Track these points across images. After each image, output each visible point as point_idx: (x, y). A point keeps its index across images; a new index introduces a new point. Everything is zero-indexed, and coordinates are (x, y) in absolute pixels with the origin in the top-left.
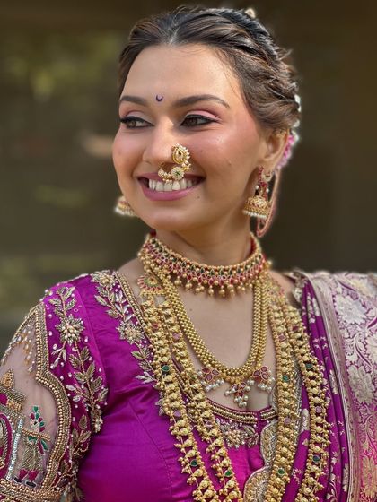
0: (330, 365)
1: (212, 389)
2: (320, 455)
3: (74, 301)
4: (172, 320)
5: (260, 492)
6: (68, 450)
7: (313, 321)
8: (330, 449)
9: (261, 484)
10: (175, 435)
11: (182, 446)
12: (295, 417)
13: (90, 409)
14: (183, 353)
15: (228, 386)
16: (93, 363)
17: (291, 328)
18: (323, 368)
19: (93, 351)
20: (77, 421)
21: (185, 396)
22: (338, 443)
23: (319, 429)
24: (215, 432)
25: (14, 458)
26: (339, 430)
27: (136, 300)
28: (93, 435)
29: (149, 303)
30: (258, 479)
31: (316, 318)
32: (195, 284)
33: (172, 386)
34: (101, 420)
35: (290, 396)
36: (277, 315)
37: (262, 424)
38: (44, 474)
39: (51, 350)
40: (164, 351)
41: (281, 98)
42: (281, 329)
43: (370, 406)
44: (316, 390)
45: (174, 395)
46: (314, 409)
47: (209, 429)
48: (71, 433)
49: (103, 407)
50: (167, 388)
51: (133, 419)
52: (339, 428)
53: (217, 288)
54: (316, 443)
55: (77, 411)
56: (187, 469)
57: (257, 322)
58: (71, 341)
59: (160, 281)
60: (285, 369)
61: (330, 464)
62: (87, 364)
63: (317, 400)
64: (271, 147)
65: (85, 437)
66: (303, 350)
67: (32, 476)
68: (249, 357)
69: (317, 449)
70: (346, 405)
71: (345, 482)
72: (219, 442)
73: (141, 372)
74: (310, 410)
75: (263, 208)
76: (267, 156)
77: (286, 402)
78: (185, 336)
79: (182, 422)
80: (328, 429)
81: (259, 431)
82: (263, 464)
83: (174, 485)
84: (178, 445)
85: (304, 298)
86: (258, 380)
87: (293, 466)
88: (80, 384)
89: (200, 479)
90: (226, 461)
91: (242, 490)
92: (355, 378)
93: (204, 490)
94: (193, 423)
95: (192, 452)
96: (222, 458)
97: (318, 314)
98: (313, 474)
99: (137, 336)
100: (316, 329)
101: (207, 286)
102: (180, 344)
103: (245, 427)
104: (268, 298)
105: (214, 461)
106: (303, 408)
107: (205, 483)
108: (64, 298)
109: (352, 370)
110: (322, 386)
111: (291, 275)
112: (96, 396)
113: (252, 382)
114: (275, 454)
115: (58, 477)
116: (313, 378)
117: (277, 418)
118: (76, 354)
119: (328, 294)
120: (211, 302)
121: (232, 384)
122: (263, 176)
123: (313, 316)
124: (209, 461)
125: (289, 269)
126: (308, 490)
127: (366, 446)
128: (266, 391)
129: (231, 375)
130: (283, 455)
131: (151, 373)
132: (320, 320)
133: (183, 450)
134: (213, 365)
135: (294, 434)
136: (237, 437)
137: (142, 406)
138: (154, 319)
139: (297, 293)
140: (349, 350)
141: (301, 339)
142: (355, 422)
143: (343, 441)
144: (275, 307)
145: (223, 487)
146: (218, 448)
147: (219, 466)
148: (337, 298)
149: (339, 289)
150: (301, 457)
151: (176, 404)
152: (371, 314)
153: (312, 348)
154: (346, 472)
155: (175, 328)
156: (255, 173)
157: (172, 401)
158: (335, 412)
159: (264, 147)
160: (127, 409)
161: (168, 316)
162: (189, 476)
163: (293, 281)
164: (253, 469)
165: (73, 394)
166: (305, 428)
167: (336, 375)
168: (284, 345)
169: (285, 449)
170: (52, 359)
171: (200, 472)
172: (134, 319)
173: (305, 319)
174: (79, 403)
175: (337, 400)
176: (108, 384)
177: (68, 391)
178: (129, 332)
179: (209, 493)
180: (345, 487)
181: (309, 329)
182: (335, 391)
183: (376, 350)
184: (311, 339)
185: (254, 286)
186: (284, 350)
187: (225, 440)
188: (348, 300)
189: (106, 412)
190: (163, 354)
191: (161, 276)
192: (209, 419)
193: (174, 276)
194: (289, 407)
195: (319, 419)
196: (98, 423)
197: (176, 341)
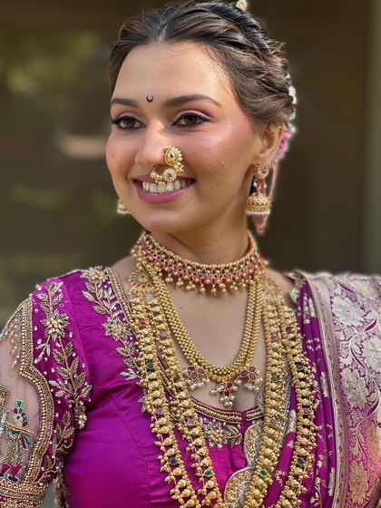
0: (322, 367)
1: (197, 388)
2: (305, 457)
3: (61, 296)
4: (160, 318)
5: (241, 492)
6: (50, 446)
7: (307, 321)
8: (316, 452)
9: (242, 485)
10: (156, 433)
11: (162, 444)
12: (281, 419)
13: (74, 405)
14: (170, 351)
15: (213, 385)
16: (77, 359)
17: (284, 329)
18: (314, 370)
19: (77, 346)
20: (60, 416)
21: (168, 394)
22: (326, 445)
23: (306, 431)
24: (196, 431)
26: (327, 433)
27: (125, 296)
28: (77, 431)
29: (137, 300)
30: (239, 480)
31: (311, 319)
32: (186, 282)
33: (156, 384)
34: (85, 417)
35: (277, 400)
36: (271, 315)
37: (246, 424)
38: (27, 469)
39: (35, 345)
40: (149, 348)
41: (274, 93)
42: (274, 329)
43: (363, 410)
44: (305, 392)
45: (157, 393)
46: (302, 410)
47: (190, 428)
48: (54, 428)
49: (86, 403)
50: (151, 386)
51: (117, 416)
52: (327, 431)
53: (208, 287)
54: (302, 446)
55: (60, 406)
56: (166, 467)
57: (249, 322)
58: (55, 337)
59: (150, 279)
60: (275, 369)
61: (315, 467)
62: (71, 359)
63: (306, 401)
64: (265, 142)
65: (68, 433)
66: (295, 351)
67: (15, 471)
68: (237, 356)
69: (303, 451)
70: (336, 408)
71: (331, 486)
72: (200, 441)
73: (125, 368)
74: (297, 411)
76: (262, 152)
77: (274, 403)
78: (173, 334)
79: (163, 420)
80: (315, 431)
81: (243, 431)
82: (246, 465)
83: (152, 483)
84: (158, 443)
85: (300, 299)
86: (245, 380)
87: (277, 467)
88: (63, 380)
89: (179, 477)
90: (206, 461)
91: (222, 491)
92: (348, 382)
93: (182, 489)
94: (175, 421)
95: (172, 451)
96: (202, 457)
97: (313, 315)
99: (122, 333)
100: (310, 330)
101: (198, 284)
102: (167, 342)
103: (229, 427)
104: (263, 297)
105: (194, 461)
106: (290, 409)
107: (183, 482)
108: (52, 293)
109: (345, 373)
110: (312, 388)
111: (291, 275)
112: (79, 392)
113: (239, 382)
114: (258, 455)
115: (41, 473)
116: (304, 380)
117: (263, 418)
118: (59, 349)
119: (325, 295)
120: (203, 300)
121: (218, 383)
122: (260, 172)
123: (309, 316)
124: (189, 460)
125: (290, 270)
126: (291, 493)
127: (355, 451)
128: (253, 391)
129: (218, 374)
130: (267, 456)
131: (135, 370)
132: (315, 321)
133: (163, 448)
134: (200, 364)
135: (280, 435)
136: (218, 436)
137: (125, 403)
138: (142, 316)
139: (294, 293)
140: (344, 352)
141: (294, 339)
142: (345, 426)
143: (330, 444)
144: (270, 307)
145: (201, 487)
146: (198, 447)
147: (198, 466)
148: (335, 300)
149: (339, 290)
150: (285, 459)
151: (159, 402)
152: (369, 317)
153: (305, 345)
154: (332, 476)
155: (163, 326)
156: (251, 170)
157: (155, 398)
158: (324, 414)
159: (259, 143)
160: (110, 405)
161: (156, 314)
162: (168, 474)
163: (292, 281)
164: (235, 469)
165: (56, 389)
166: (292, 429)
167: (327, 377)
168: (276, 345)
169: (269, 451)
170: (36, 354)
171: (178, 471)
172: (121, 316)
173: (300, 320)
174: (62, 398)
175: (327, 403)
176: (92, 379)
177: (51, 386)
178: (115, 329)
179: (187, 492)
180: (330, 492)
181: (303, 329)
182: (326, 394)
183: (373, 354)
184: (304, 340)
185: (249, 285)
186: (275, 350)
187: (207, 439)
188: (346, 302)
189: (89, 408)
190: (148, 351)
191: (153, 273)
192: (191, 417)
193: (165, 274)
194: (276, 408)
195: (306, 421)
196: (82, 419)
197: (163, 338)
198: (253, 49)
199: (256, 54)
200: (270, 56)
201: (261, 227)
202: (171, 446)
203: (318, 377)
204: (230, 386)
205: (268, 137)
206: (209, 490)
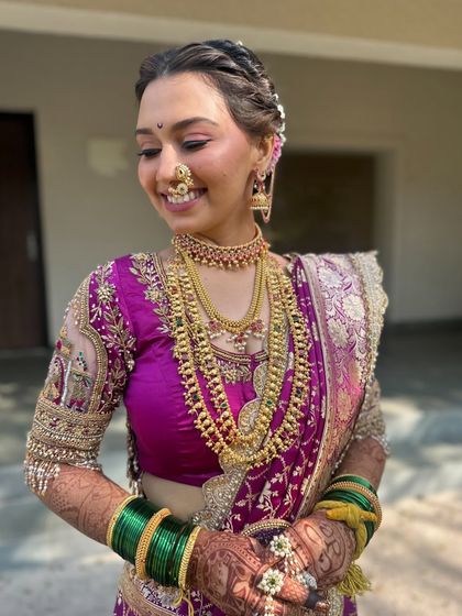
0: (312, 318)
1: (215, 337)
2: (302, 389)
3: (111, 271)
4: (189, 286)
5: (252, 419)
6: (107, 385)
7: (300, 285)
8: (310, 384)
9: (252, 413)
10: (182, 375)
11: (186, 384)
12: (283, 359)
13: (123, 353)
14: (195, 309)
15: (230, 334)
16: (122, 319)
17: (283, 291)
18: (306, 320)
19: (123, 308)
20: (113, 363)
21: (193, 343)
22: (318, 378)
23: (302, 368)
24: (214, 372)
25: (65, 390)
26: (319, 369)
27: (164, 271)
29: (172, 273)
30: (250, 409)
31: (303, 283)
32: (209, 260)
33: (183, 335)
34: (133, 362)
35: (279, 342)
36: (273, 282)
37: (255, 363)
38: (89, 403)
39: (91, 308)
40: (179, 308)
42: (275, 292)
43: (345, 349)
44: (300, 338)
45: (184, 342)
46: (298, 352)
47: (209, 369)
48: (108, 372)
49: (132, 352)
50: (179, 337)
51: (154, 361)
52: (318, 367)
53: (226, 263)
54: (299, 379)
55: (112, 354)
56: (189, 402)
57: (257, 287)
58: (104, 302)
59: (183, 259)
60: (276, 321)
61: (310, 396)
62: (118, 319)
63: (301, 345)
64: (262, 152)
65: (119, 375)
66: (292, 307)
67: (80, 404)
68: (248, 313)
69: (300, 384)
70: (324, 349)
71: (323, 410)
72: (217, 380)
73: (160, 324)
74: (295, 353)
75: (264, 202)
76: (260, 160)
77: (276, 346)
78: (198, 298)
79: (188, 364)
80: (309, 367)
81: (252, 370)
82: (256, 396)
83: (180, 415)
84: (183, 383)
85: (295, 270)
86: (254, 330)
87: (280, 398)
88: (113, 335)
89: (200, 410)
90: (222, 396)
91: (236, 419)
92: (333, 328)
93: (203, 420)
94: (198, 364)
95: (194, 389)
96: (220, 392)
97: (304, 280)
98: (295, 405)
99: (159, 297)
100: (302, 292)
101: (218, 262)
102: (194, 303)
103: (242, 367)
104: (267, 270)
105: (212, 396)
106: (289, 351)
107: (203, 414)
109: (330, 322)
110: (305, 334)
112: (126, 343)
113: (249, 332)
114: (265, 389)
115: (101, 405)
116: (299, 328)
117: (268, 359)
118: (108, 311)
119: (313, 267)
120: (223, 273)
121: (233, 333)
122: (259, 176)
123: (301, 282)
124: (208, 396)
126: (292, 417)
127: (341, 381)
128: (260, 338)
129: (232, 326)
130: (271, 389)
131: (168, 325)
132: (306, 285)
133: (187, 387)
134: (218, 319)
135: (281, 372)
136: (232, 374)
137: (160, 351)
138: (174, 284)
139: (290, 267)
140: (329, 307)
141: (290, 298)
142: (332, 362)
143: (321, 377)
144: (272, 277)
145: (219, 417)
146: (216, 384)
147: (216, 400)
148: (320, 270)
149: (323, 264)
150: (286, 391)
151: (185, 349)
152: (346, 280)
153: (299, 302)
154: (323, 402)
155: (190, 292)
156: (252, 174)
157: (182, 347)
158: (315, 354)
159: (256, 152)
160: (149, 353)
161: (186, 283)
162: (191, 407)
163: (289, 259)
164: (246, 401)
165: (107, 342)
166: (291, 368)
167: (317, 325)
168: (277, 303)
169: (273, 385)
170: (91, 315)
171: (199, 405)
173: (295, 285)
174: (112, 349)
175: (317, 345)
176: (136, 333)
177: (103, 340)
178: (153, 294)
179: (207, 422)
180: (323, 415)
181: (297, 291)
182: (316, 338)
183: (351, 307)
184: (298, 299)
185: (256, 262)
186: (276, 307)
187: (223, 378)
188: (329, 272)
189: (135, 356)
190: (178, 310)
191: (185, 254)
192: (211, 361)
193: (194, 255)
194: (278, 351)
195: (302, 360)
196: (131, 363)
197: (190, 301)
198: (243, 72)
199: (245, 77)
200: (258, 78)
201: (267, 219)
202: (193, 385)
203: (310, 325)
204: (242, 334)
205: (263, 147)
206: (226, 419)
